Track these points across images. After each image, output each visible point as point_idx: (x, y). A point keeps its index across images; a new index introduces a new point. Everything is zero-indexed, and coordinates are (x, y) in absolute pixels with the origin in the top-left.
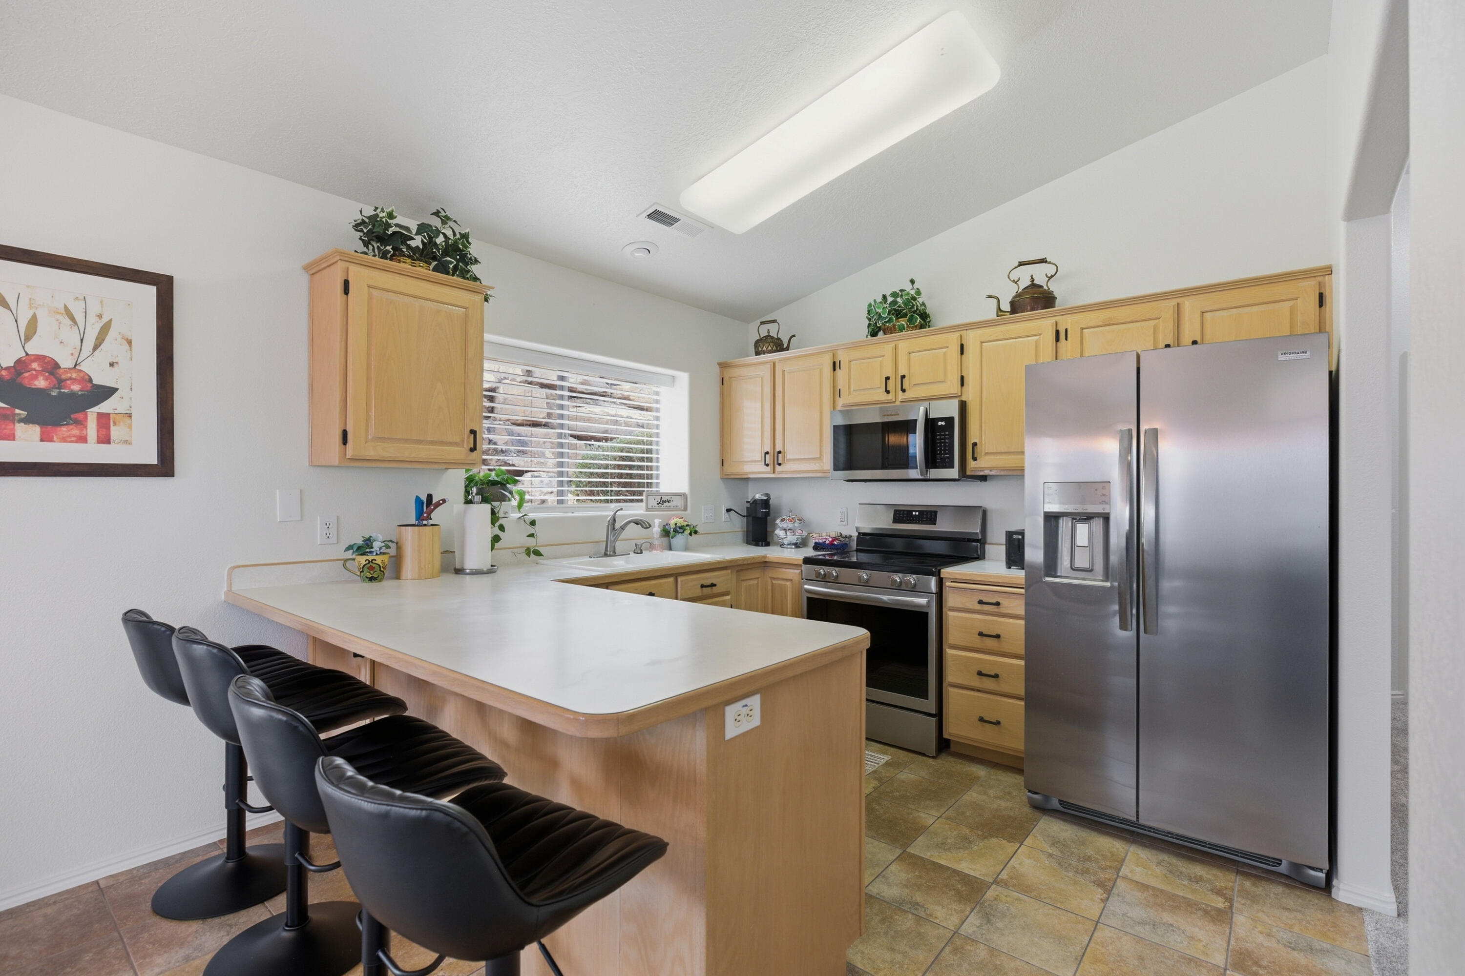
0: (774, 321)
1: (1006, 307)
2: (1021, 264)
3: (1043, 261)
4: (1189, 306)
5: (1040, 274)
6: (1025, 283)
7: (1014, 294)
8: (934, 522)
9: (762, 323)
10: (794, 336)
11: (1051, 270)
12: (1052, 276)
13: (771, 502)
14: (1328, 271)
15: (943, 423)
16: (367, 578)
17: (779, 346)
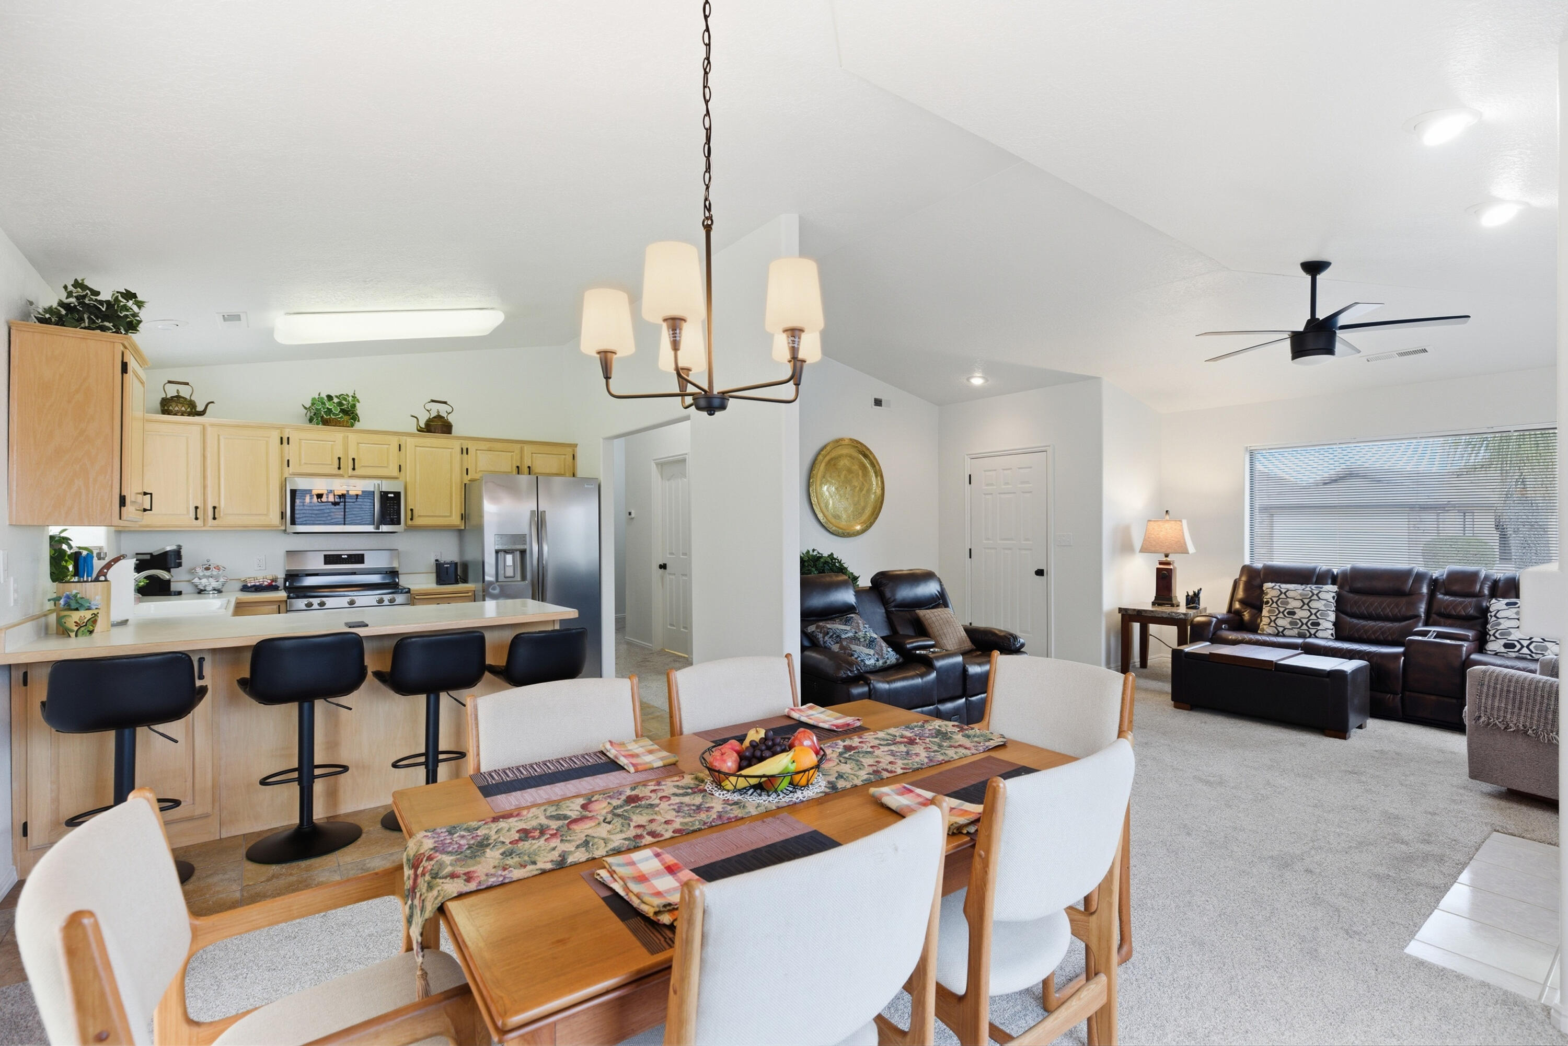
0: (187, 384)
1: (423, 425)
2: (433, 401)
3: (445, 403)
4: (527, 449)
5: (443, 410)
6: (434, 414)
7: (427, 418)
8: (362, 562)
9: (170, 382)
10: (213, 402)
11: (450, 410)
12: (450, 413)
13: (183, 552)
14: (576, 445)
15: (392, 495)
16: (88, 631)
17: (192, 410)
